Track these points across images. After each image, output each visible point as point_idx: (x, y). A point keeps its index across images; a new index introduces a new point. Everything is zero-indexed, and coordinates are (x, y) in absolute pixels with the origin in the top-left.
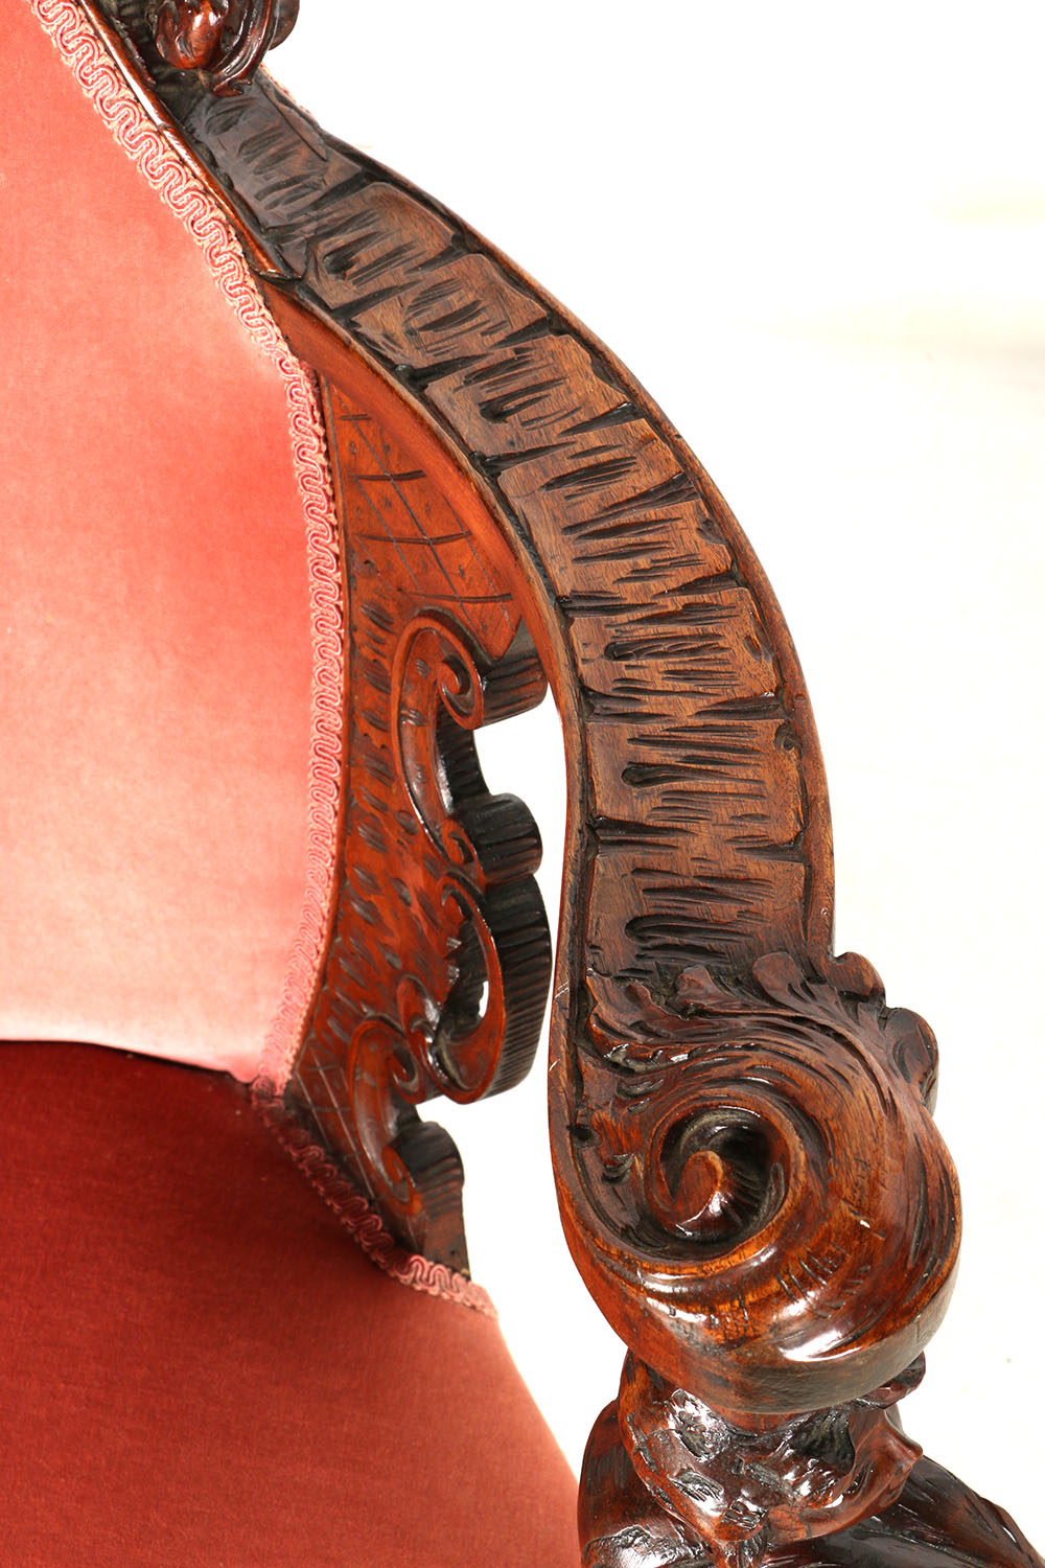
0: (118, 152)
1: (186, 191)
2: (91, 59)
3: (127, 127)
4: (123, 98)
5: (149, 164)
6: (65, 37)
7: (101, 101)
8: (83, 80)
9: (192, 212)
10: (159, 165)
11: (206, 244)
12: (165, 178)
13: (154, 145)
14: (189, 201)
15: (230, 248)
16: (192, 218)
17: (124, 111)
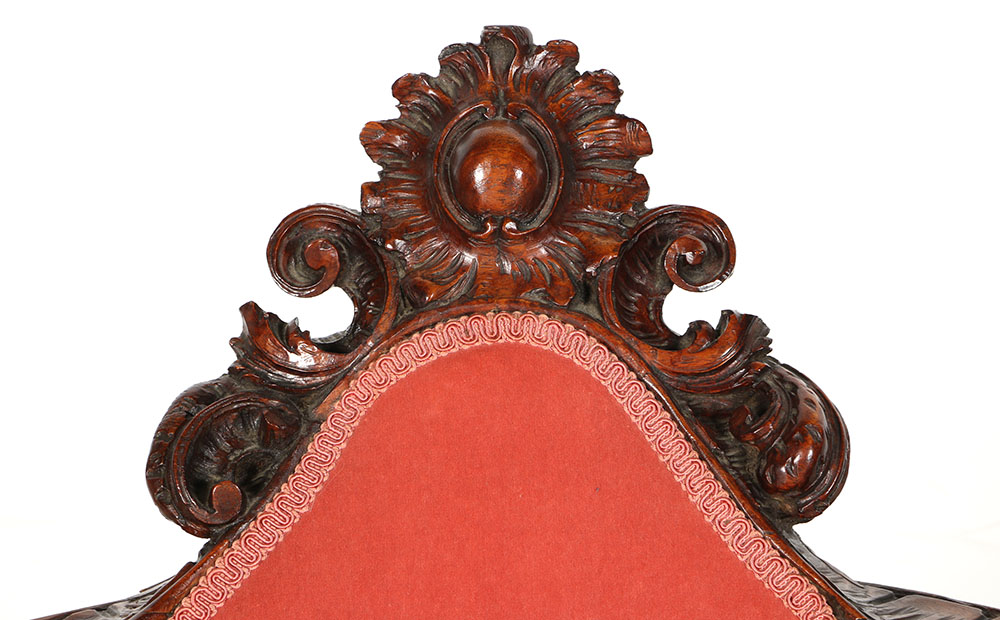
0: (732, 557)
1: (786, 577)
2: (712, 494)
3: (739, 538)
4: (737, 517)
5: (756, 562)
6: (692, 482)
7: (719, 522)
8: (706, 509)
9: (790, 591)
10: (764, 561)
11: (802, 612)
12: (770, 569)
13: (761, 546)
14: (788, 583)
15: (823, 610)
16: (791, 595)
17: (738, 526)
